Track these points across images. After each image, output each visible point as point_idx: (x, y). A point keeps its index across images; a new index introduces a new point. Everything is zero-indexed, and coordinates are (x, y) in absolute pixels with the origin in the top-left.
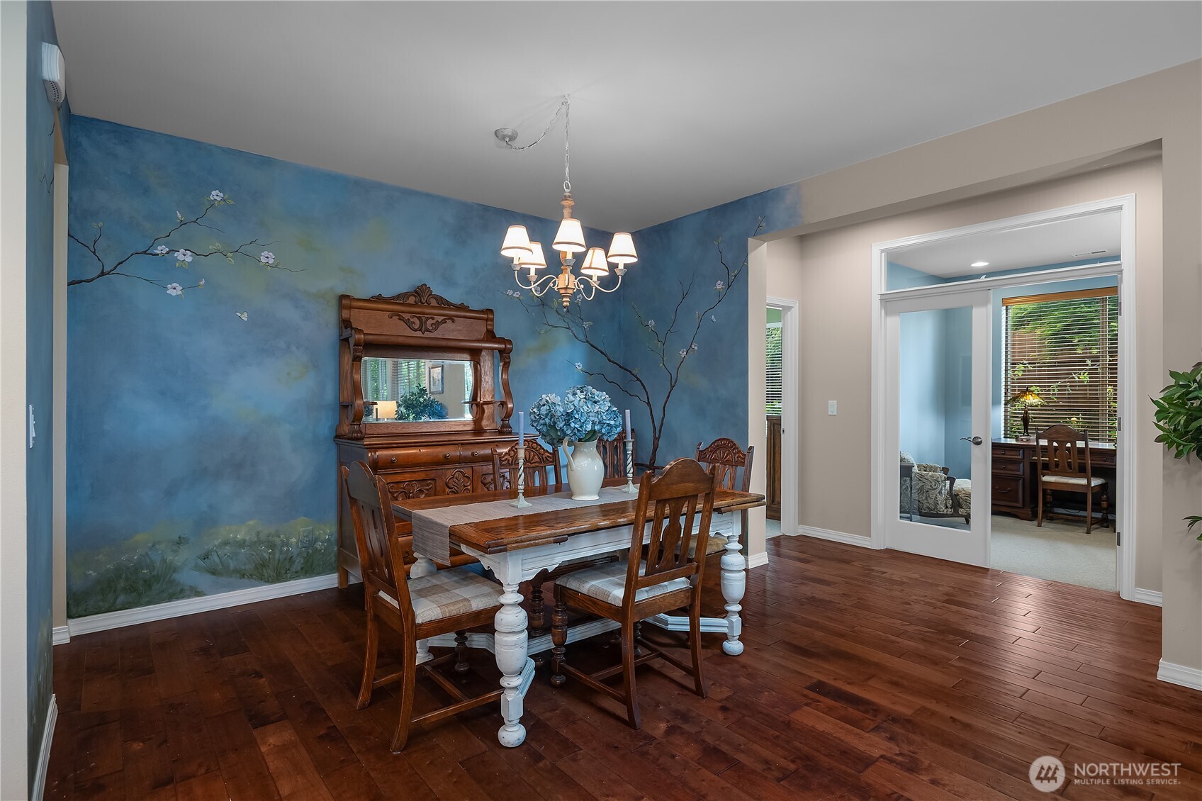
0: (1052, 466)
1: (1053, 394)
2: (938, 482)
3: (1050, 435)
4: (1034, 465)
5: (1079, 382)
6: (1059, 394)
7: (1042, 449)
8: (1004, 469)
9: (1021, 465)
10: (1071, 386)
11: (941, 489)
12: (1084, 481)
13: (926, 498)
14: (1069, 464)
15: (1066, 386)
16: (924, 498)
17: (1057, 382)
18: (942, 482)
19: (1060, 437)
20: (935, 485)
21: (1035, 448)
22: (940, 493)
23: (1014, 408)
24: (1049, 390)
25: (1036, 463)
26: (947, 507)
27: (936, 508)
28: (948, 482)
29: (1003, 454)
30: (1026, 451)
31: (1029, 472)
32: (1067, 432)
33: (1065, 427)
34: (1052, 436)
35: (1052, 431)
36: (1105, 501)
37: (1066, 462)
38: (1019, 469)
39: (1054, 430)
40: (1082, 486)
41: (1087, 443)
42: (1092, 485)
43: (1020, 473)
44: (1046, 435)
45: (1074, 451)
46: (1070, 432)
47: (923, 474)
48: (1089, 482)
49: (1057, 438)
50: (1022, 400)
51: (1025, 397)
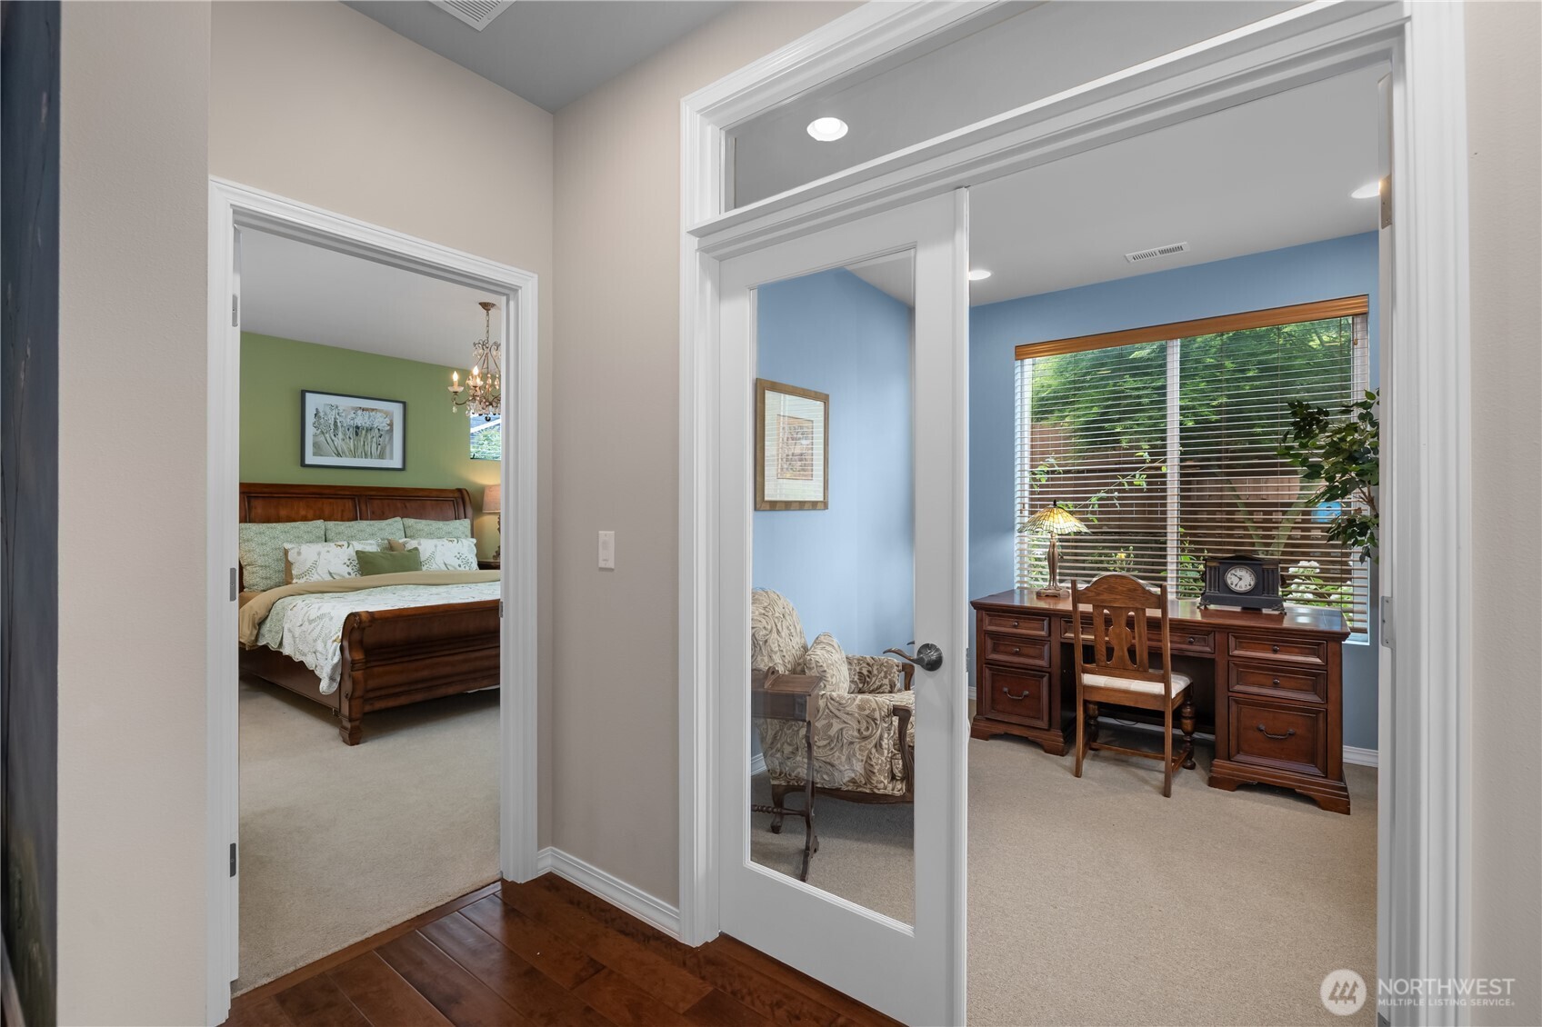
0: (1101, 652)
1: (1093, 513)
2: (874, 720)
3: (1098, 594)
4: (1068, 648)
5: (1131, 491)
6: (1101, 512)
7: (1082, 618)
8: (1017, 654)
9: (1046, 647)
10: (1119, 498)
11: (881, 738)
12: (1157, 688)
13: (849, 759)
14: (1132, 652)
15: (1112, 498)
16: (844, 758)
17: (1099, 491)
18: (883, 719)
19: (1115, 600)
20: (868, 728)
21: (1070, 617)
22: (878, 746)
23: (1035, 537)
24: (1086, 506)
25: (1072, 645)
26: (893, 778)
27: (868, 781)
28: (896, 720)
29: (1015, 627)
30: (1053, 619)
31: (1059, 661)
32: (1130, 590)
33: (1124, 581)
34: (1101, 597)
35: (1101, 588)
36: (1190, 718)
37: (1126, 650)
38: (1040, 657)
39: (1106, 586)
40: (1155, 697)
41: (1165, 612)
42: (1173, 696)
43: (1043, 663)
44: (1091, 594)
45: (1141, 628)
46: (1135, 590)
47: (844, 702)
48: (1168, 689)
49: (1110, 602)
50: (1047, 523)
51: (1051, 519)
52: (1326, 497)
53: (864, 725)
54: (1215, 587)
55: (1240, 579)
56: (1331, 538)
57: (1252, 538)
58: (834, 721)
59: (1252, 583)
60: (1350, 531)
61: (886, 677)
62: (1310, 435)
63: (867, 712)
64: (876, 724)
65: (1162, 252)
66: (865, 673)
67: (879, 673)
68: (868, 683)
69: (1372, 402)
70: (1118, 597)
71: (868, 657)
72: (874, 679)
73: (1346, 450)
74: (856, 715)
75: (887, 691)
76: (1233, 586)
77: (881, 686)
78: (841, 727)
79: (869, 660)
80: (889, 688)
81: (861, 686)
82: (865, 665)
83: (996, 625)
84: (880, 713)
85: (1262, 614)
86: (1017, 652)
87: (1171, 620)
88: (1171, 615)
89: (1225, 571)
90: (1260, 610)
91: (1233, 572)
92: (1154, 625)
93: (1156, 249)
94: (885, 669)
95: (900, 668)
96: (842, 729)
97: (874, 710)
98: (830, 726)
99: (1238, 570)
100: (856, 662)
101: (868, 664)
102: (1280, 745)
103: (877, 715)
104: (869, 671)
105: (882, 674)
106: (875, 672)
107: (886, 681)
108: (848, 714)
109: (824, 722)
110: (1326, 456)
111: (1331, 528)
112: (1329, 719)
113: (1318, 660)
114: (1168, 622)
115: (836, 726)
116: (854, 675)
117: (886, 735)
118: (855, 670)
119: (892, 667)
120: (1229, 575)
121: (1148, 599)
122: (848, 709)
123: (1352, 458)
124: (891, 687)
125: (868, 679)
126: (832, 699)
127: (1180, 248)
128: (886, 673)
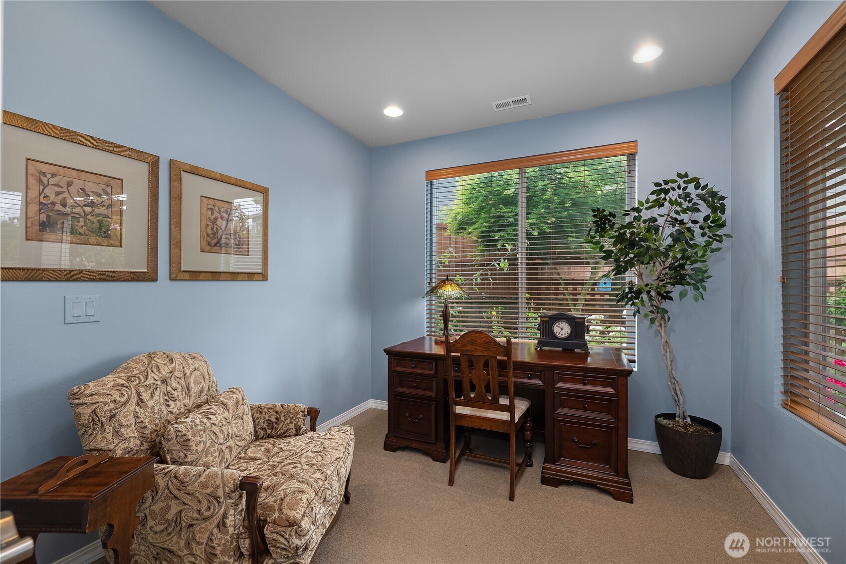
0: (467, 389)
1: (476, 284)
2: (217, 498)
3: (464, 346)
5: (500, 270)
6: (482, 284)
8: (415, 387)
9: (435, 382)
10: (492, 275)
11: (225, 516)
12: (505, 415)
15: (488, 275)
17: (480, 270)
18: (227, 495)
19: (475, 350)
20: (209, 508)
22: (222, 525)
24: (472, 280)
28: (244, 494)
29: (414, 368)
31: (441, 393)
32: (485, 342)
33: (482, 336)
34: (466, 348)
35: (465, 341)
36: (530, 430)
37: (483, 387)
38: (431, 389)
39: (469, 340)
40: (503, 422)
41: (509, 358)
42: (516, 421)
43: (432, 394)
44: (459, 346)
45: (494, 369)
46: (489, 342)
47: (187, 480)
48: (512, 416)
49: (472, 352)
50: (440, 291)
51: (443, 288)
52: (614, 272)
53: (205, 504)
54: (546, 335)
55: (562, 329)
56: (619, 301)
57: (568, 301)
58: (173, 503)
59: (569, 332)
60: (630, 295)
61: (291, 423)
62: (604, 230)
63: (209, 491)
64: (219, 502)
65: (514, 102)
66: (273, 419)
67: (286, 419)
68: (276, 429)
69: (642, 208)
70: (478, 348)
71: (279, 404)
72: (281, 425)
73: (627, 239)
74: (197, 494)
75: (292, 434)
76: (557, 334)
77: (287, 430)
78: (179, 509)
79: (279, 408)
80: (294, 431)
81: (269, 431)
82: (273, 413)
83: (401, 366)
84: (224, 490)
85: (574, 352)
86: (415, 386)
87: (514, 362)
88: (513, 359)
89: (553, 324)
90: (574, 350)
91: (557, 324)
92: (502, 365)
93: (510, 100)
94: (291, 416)
95: (306, 413)
96: (181, 512)
97: (218, 487)
98: (168, 508)
99: (560, 323)
100: (266, 410)
101: (277, 412)
102: (587, 453)
103: (220, 493)
104: (277, 419)
105: (289, 420)
106: (282, 419)
107: (292, 426)
108: (189, 494)
109: (162, 505)
110: (615, 245)
111: (619, 294)
112: (619, 433)
113: (611, 390)
114: (512, 363)
115: (175, 508)
116: (264, 422)
117: (232, 512)
118: (264, 418)
119: (298, 413)
120: (555, 327)
121: (498, 349)
122: (189, 488)
123: (632, 244)
124: (296, 430)
125: (275, 425)
126: (175, 477)
127: (524, 100)
128: (292, 419)
